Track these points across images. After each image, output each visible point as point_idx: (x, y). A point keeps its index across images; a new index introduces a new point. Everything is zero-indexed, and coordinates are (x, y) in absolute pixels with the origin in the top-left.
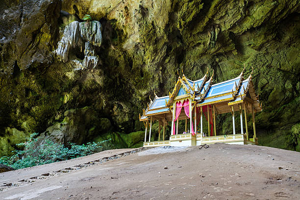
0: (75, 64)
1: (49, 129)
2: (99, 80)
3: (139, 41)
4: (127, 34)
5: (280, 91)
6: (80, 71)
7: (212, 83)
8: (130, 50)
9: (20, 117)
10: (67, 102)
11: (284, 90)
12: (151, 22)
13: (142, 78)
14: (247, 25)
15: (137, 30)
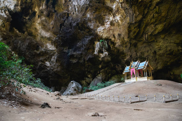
0: (101, 55)
1: (97, 77)
2: (109, 59)
3: (120, 44)
4: (115, 43)
6: (103, 58)
8: (118, 47)
9: (88, 74)
10: (101, 67)
12: (122, 38)
13: (124, 55)
14: (157, 32)
15: (118, 41)
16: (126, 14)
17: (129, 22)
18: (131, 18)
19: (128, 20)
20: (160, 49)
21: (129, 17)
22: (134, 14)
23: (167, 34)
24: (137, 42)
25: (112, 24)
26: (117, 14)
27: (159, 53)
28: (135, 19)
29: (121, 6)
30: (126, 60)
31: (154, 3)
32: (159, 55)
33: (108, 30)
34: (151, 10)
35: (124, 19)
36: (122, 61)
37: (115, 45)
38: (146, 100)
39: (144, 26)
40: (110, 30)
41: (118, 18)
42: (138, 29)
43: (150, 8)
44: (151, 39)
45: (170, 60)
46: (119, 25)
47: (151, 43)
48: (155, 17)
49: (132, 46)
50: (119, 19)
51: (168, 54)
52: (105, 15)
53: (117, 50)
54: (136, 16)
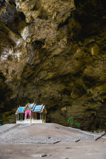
3: (11, 81)
4: (6, 78)
5: (57, 97)
7: (36, 105)
8: (7, 84)
11: (59, 97)
12: (16, 75)
13: (11, 93)
14: (47, 78)
15: (10, 77)
16: (27, 54)
17: (27, 62)
18: (31, 60)
19: (27, 60)
20: (45, 94)
21: (29, 58)
22: (34, 57)
23: (54, 82)
24: (27, 82)
25: (10, 58)
26: (18, 50)
27: (43, 97)
28: (34, 62)
29: (26, 45)
30: (12, 98)
31: (53, 54)
32: (43, 99)
33: (2, 63)
34: (49, 59)
35: (24, 58)
36: (7, 98)
37: (5, 80)
38: (60, 141)
39: (39, 70)
40: (5, 63)
41: (18, 54)
42: (33, 72)
43: (49, 57)
44: (41, 83)
45: (50, 105)
46: (17, 62)
47: (39, 86)
48: (49, 65)
49: (22, 85)
50: (18, 56)
51: (51, 99)
52: (4, 46)
53: (5, 86)
54: (35, 60)
